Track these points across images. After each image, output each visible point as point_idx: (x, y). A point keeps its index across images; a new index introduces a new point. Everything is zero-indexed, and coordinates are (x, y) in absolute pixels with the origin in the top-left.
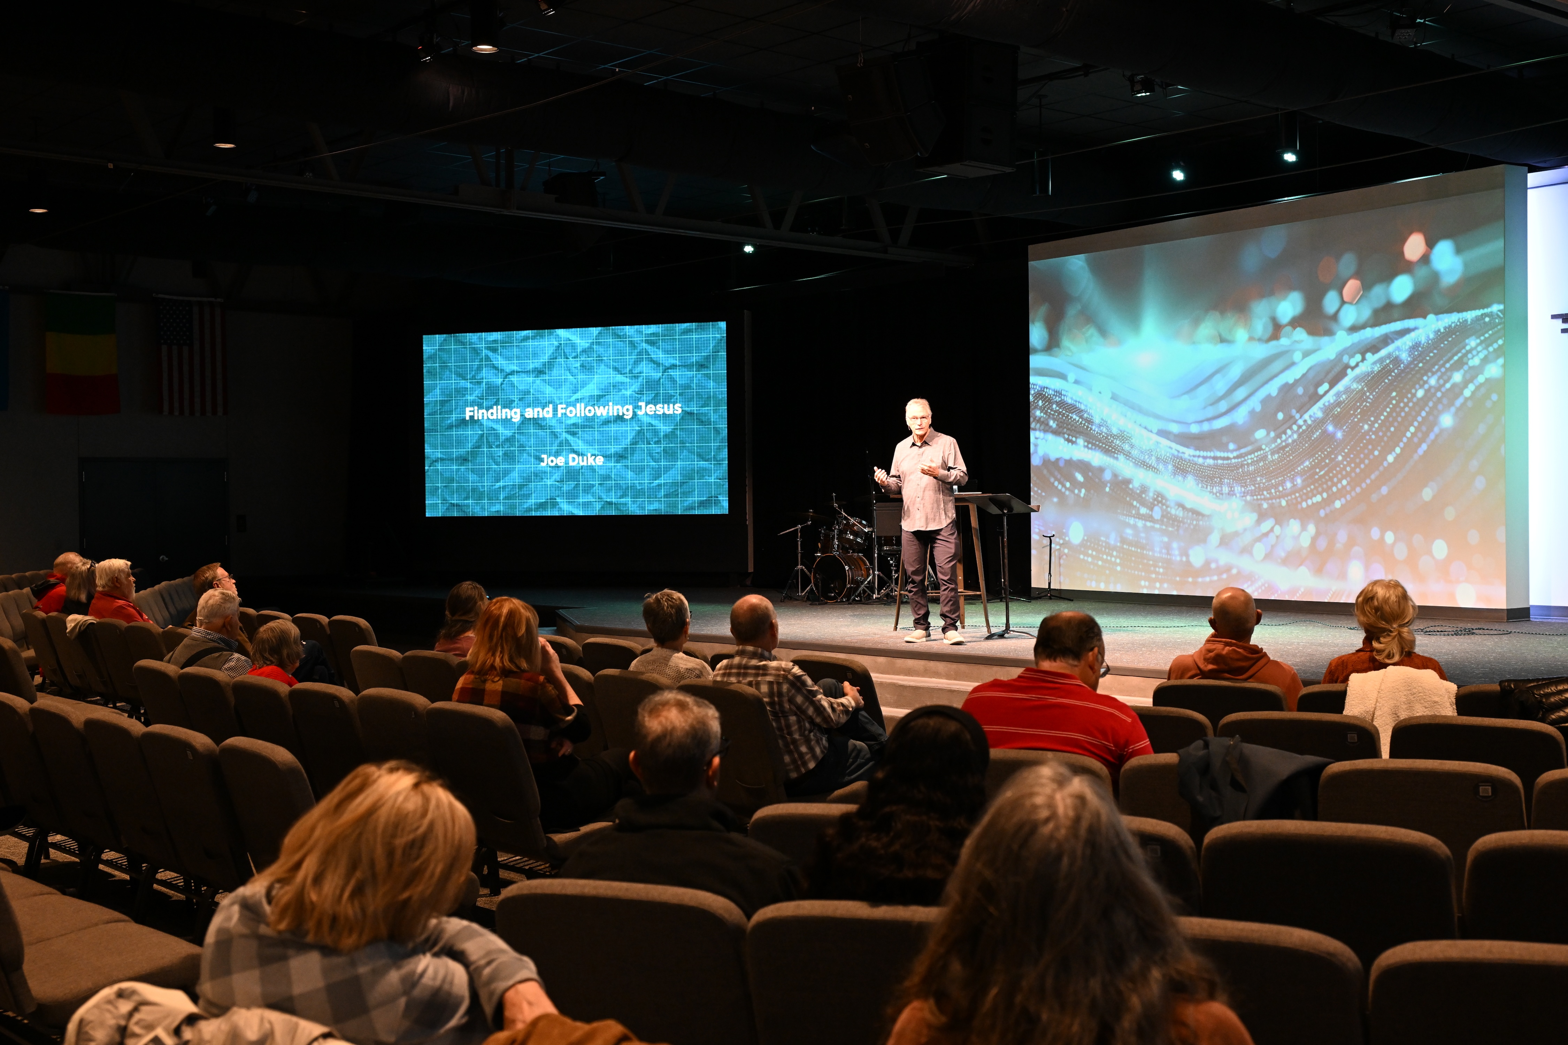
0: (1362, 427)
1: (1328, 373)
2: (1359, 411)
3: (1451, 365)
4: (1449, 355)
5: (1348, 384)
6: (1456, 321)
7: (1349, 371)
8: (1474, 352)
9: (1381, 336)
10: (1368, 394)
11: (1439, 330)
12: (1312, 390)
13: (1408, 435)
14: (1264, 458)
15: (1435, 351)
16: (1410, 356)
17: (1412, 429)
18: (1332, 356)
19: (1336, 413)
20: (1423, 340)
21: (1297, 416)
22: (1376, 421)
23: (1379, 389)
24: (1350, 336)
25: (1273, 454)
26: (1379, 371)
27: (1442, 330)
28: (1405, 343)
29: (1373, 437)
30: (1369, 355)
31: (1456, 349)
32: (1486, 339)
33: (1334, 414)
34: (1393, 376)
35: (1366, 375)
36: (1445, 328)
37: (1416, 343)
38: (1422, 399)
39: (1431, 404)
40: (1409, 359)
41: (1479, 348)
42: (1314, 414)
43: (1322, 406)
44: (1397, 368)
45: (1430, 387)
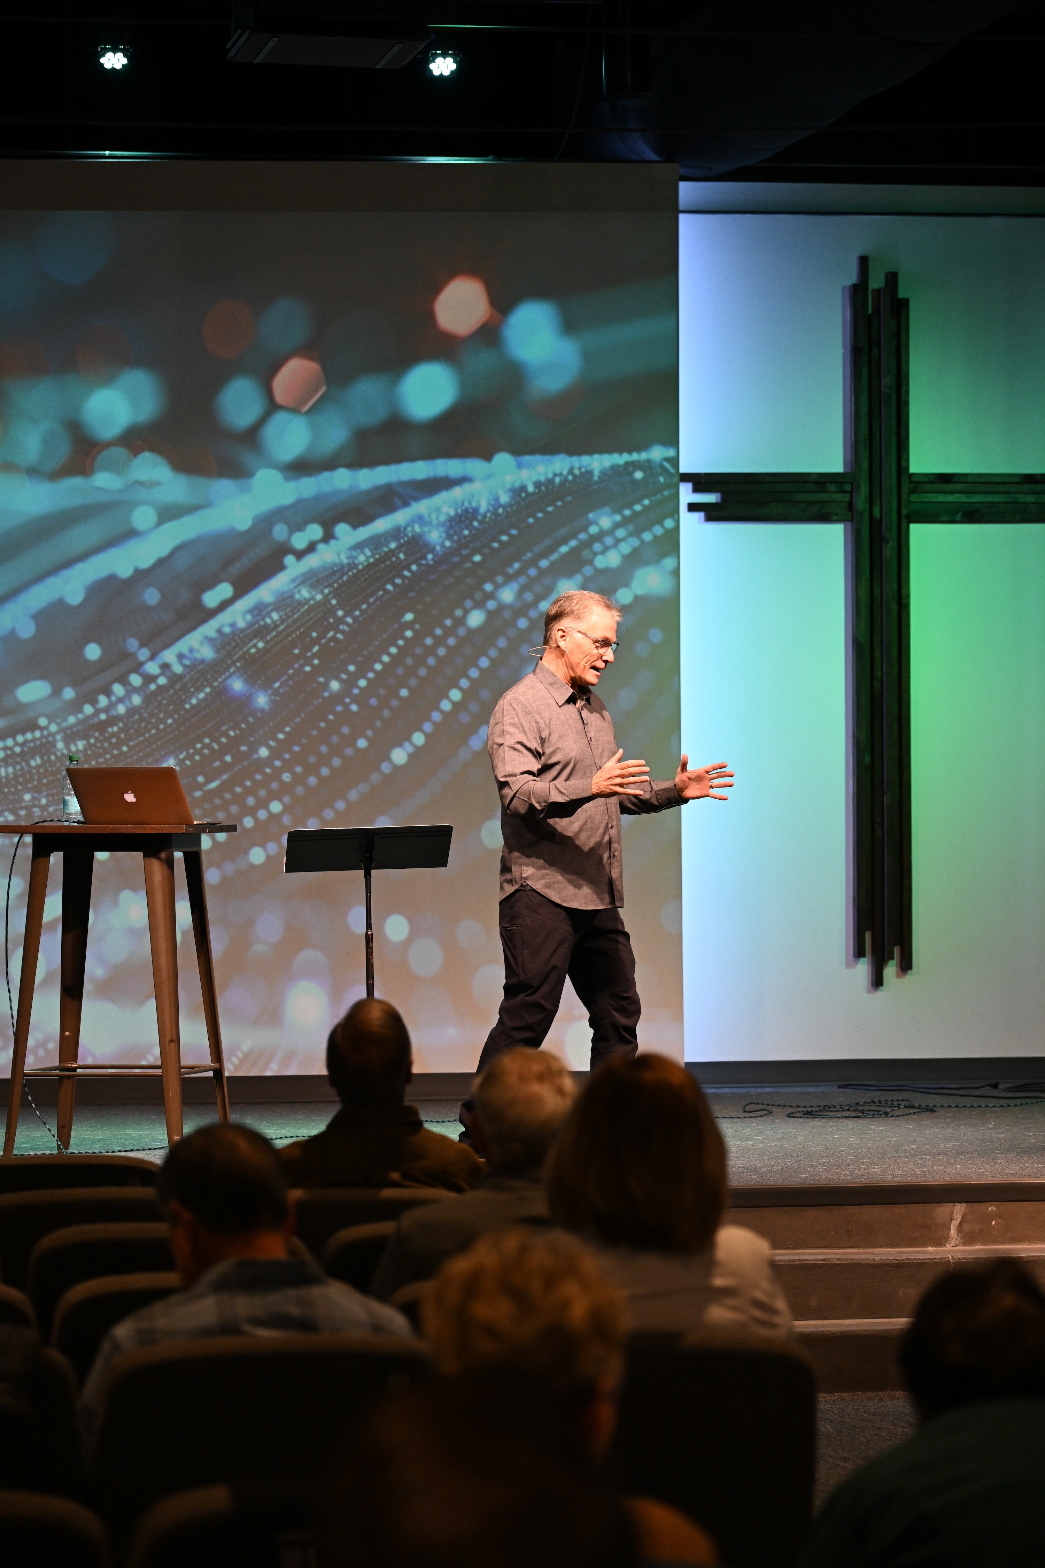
0: (325, 686)
1: (229, 561)
2: (316, 649)
3: (553, 564)
4: (548, 542)
5: (286, 589)
6: (565, 472)
7: (290, 560)
8: (609, 541)
9: (376, 488)
10: (340, 613)
11: (523, 488)
12: (185, 596)
13: (446, 706)
14: (45, 747)
15: (514, 532)
16: (449, 537)
17: (455, 695)
18: (243, 523)
19: (253, 651)
20: (484, 506)
21: (144, 654)
22: (361, 673)
23: (369, 605)
24: (292, 485)
25: (70, 736)
26: (370, 566)
27: (531, 488)
28: (438, 510)
29: (354, 708)
30: (342, 529)
31: (563, 531)
32: (635, 514)
33: (248, 651)
34: (407, 578)
35: (334, 573)
36: (538, 484)
37: (466, 511)
38: (479, 630)
39: (502, 643)
40: (448, 544)
41: (621, 533)
42: (191, 650)
43: (213, 634)
44: (416, 562)
45: (502, 607)
